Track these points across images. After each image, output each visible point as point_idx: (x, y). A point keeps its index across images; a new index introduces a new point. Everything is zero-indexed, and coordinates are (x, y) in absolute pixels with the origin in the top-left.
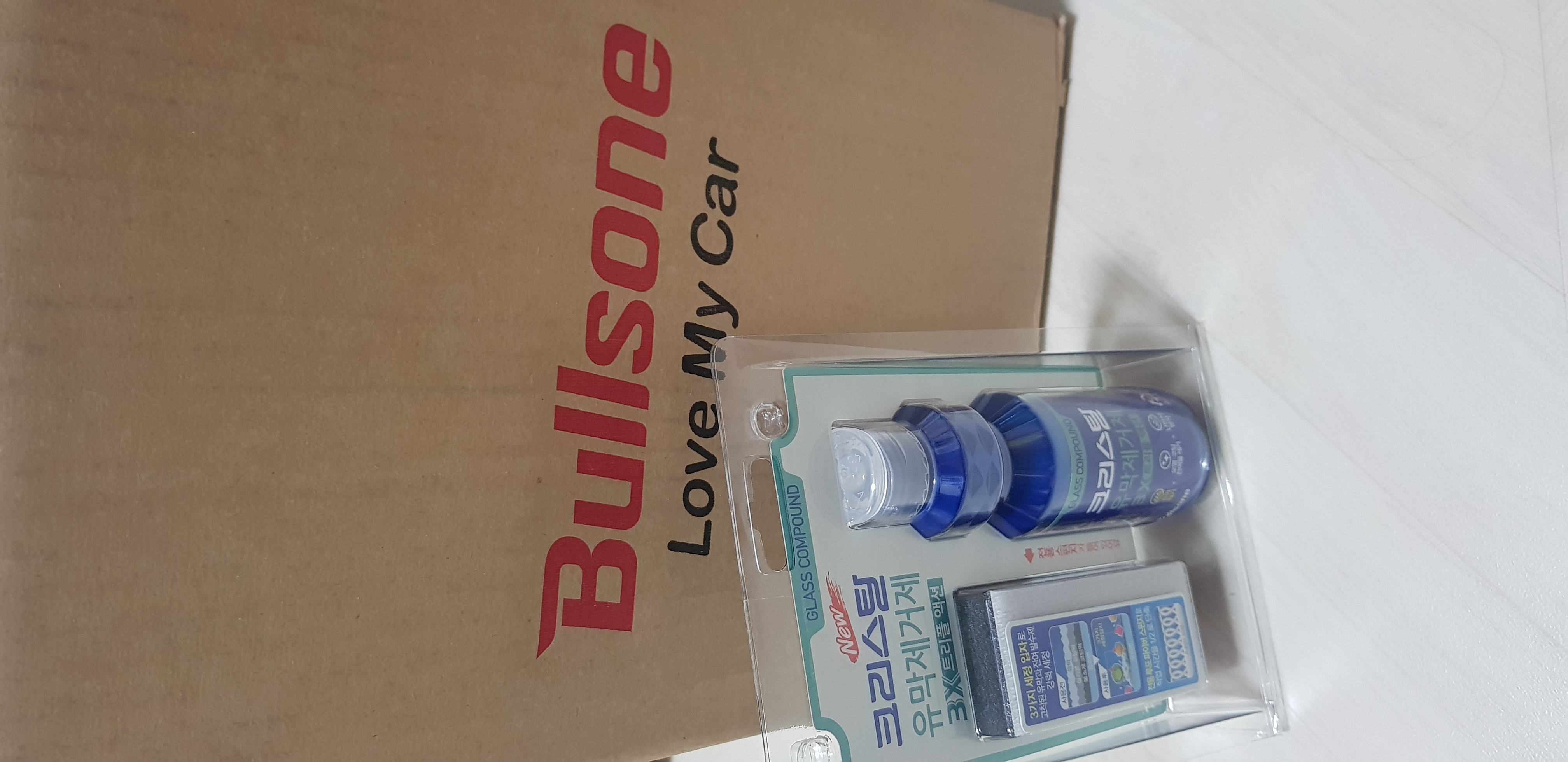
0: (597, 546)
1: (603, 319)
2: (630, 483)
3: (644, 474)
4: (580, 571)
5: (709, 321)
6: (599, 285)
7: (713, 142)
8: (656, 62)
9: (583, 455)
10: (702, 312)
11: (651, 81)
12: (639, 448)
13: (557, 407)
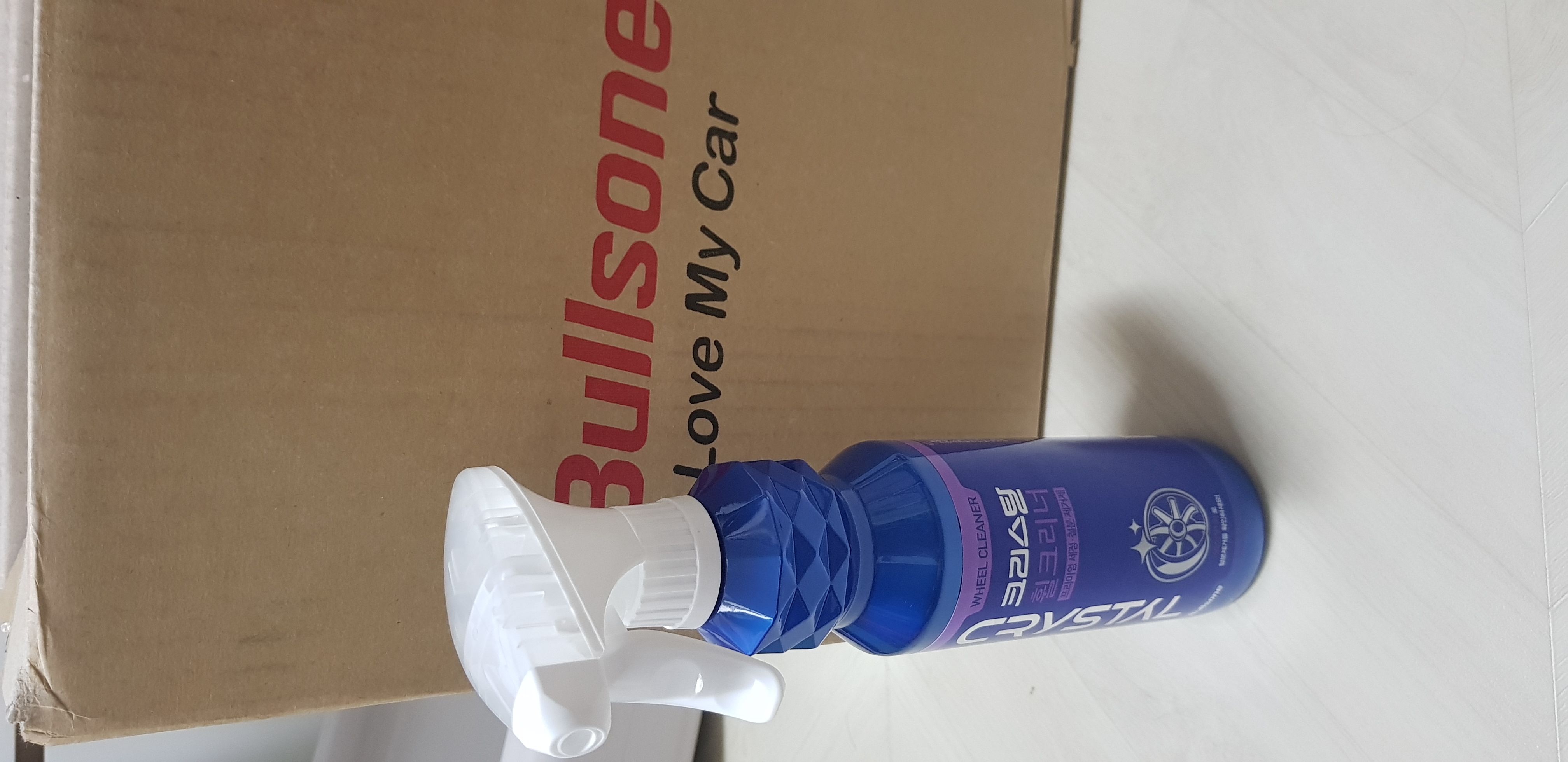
0: (606, 465)
1: (608, 257)
2: (636, 410)
3: (650, 402)
4: (589, 487)
5: (710, 263)
6: (604, 225)
7: (713, 96)
8: (656, 21)
9: (591, 383)
10: (703, 254)
11: (652, 39)
12: (644, 378)
13: (565, 336)
